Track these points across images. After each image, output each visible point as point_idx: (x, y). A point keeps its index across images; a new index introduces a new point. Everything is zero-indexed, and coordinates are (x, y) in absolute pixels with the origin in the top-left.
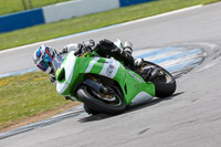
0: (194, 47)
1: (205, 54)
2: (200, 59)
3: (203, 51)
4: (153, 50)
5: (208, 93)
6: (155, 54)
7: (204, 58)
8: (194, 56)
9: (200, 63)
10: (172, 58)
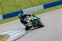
2: (26, 33)
4: (13, 31)
6: (14, 32)
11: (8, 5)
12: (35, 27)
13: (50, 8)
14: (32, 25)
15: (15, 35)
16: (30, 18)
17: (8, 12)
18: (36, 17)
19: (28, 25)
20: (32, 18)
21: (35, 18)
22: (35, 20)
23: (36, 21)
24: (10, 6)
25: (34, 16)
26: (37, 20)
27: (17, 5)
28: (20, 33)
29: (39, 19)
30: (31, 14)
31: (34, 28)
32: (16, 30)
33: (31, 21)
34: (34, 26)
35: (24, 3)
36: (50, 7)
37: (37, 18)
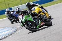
0: (14, 27)
1: (17, 29)
2: (16, 30)
3: (16, 28)
4: (2, 28)
5: (18, 39)
6: (3, 29)
7: (17, 30)
8: (14, 29)
9: (15, 31)
10: (8, 30)
15: (4, 33)
27: (6, 2)
28: (9, 31)
32: (5, 28)
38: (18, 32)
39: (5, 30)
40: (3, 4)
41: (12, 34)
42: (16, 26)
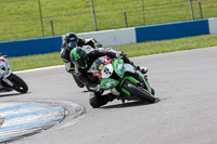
2: (61, 117)
3: (65, 109)
6: (18, 107)
7: (65, 116)
11: (12, 12)
12: (126, 101)
13: (157, 42)
14: (114, 90)
16: (110, 67)
17: (10, 36)
18: (132, 64)
19: (103, 90)
20: (117, 66)
21: (129, 68)
22: (128, 74)
23: (131, 78)
24: (21, 17)
25: (126, 61)
26: (136, 76)
27: (44, 15)
29: (143, 72)
30: (118, 53)
31: (120, 102)
33: (114, 76)
34: (122, 96)
35: (70, 12)
36: (159, 39)
37: (138, 68)
38: (67, 124)
39: (26, 110)
40: (34, 19)
41: (47, 127)
42: (66, 102)
